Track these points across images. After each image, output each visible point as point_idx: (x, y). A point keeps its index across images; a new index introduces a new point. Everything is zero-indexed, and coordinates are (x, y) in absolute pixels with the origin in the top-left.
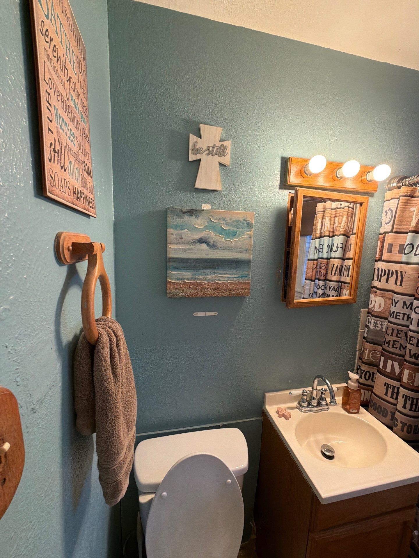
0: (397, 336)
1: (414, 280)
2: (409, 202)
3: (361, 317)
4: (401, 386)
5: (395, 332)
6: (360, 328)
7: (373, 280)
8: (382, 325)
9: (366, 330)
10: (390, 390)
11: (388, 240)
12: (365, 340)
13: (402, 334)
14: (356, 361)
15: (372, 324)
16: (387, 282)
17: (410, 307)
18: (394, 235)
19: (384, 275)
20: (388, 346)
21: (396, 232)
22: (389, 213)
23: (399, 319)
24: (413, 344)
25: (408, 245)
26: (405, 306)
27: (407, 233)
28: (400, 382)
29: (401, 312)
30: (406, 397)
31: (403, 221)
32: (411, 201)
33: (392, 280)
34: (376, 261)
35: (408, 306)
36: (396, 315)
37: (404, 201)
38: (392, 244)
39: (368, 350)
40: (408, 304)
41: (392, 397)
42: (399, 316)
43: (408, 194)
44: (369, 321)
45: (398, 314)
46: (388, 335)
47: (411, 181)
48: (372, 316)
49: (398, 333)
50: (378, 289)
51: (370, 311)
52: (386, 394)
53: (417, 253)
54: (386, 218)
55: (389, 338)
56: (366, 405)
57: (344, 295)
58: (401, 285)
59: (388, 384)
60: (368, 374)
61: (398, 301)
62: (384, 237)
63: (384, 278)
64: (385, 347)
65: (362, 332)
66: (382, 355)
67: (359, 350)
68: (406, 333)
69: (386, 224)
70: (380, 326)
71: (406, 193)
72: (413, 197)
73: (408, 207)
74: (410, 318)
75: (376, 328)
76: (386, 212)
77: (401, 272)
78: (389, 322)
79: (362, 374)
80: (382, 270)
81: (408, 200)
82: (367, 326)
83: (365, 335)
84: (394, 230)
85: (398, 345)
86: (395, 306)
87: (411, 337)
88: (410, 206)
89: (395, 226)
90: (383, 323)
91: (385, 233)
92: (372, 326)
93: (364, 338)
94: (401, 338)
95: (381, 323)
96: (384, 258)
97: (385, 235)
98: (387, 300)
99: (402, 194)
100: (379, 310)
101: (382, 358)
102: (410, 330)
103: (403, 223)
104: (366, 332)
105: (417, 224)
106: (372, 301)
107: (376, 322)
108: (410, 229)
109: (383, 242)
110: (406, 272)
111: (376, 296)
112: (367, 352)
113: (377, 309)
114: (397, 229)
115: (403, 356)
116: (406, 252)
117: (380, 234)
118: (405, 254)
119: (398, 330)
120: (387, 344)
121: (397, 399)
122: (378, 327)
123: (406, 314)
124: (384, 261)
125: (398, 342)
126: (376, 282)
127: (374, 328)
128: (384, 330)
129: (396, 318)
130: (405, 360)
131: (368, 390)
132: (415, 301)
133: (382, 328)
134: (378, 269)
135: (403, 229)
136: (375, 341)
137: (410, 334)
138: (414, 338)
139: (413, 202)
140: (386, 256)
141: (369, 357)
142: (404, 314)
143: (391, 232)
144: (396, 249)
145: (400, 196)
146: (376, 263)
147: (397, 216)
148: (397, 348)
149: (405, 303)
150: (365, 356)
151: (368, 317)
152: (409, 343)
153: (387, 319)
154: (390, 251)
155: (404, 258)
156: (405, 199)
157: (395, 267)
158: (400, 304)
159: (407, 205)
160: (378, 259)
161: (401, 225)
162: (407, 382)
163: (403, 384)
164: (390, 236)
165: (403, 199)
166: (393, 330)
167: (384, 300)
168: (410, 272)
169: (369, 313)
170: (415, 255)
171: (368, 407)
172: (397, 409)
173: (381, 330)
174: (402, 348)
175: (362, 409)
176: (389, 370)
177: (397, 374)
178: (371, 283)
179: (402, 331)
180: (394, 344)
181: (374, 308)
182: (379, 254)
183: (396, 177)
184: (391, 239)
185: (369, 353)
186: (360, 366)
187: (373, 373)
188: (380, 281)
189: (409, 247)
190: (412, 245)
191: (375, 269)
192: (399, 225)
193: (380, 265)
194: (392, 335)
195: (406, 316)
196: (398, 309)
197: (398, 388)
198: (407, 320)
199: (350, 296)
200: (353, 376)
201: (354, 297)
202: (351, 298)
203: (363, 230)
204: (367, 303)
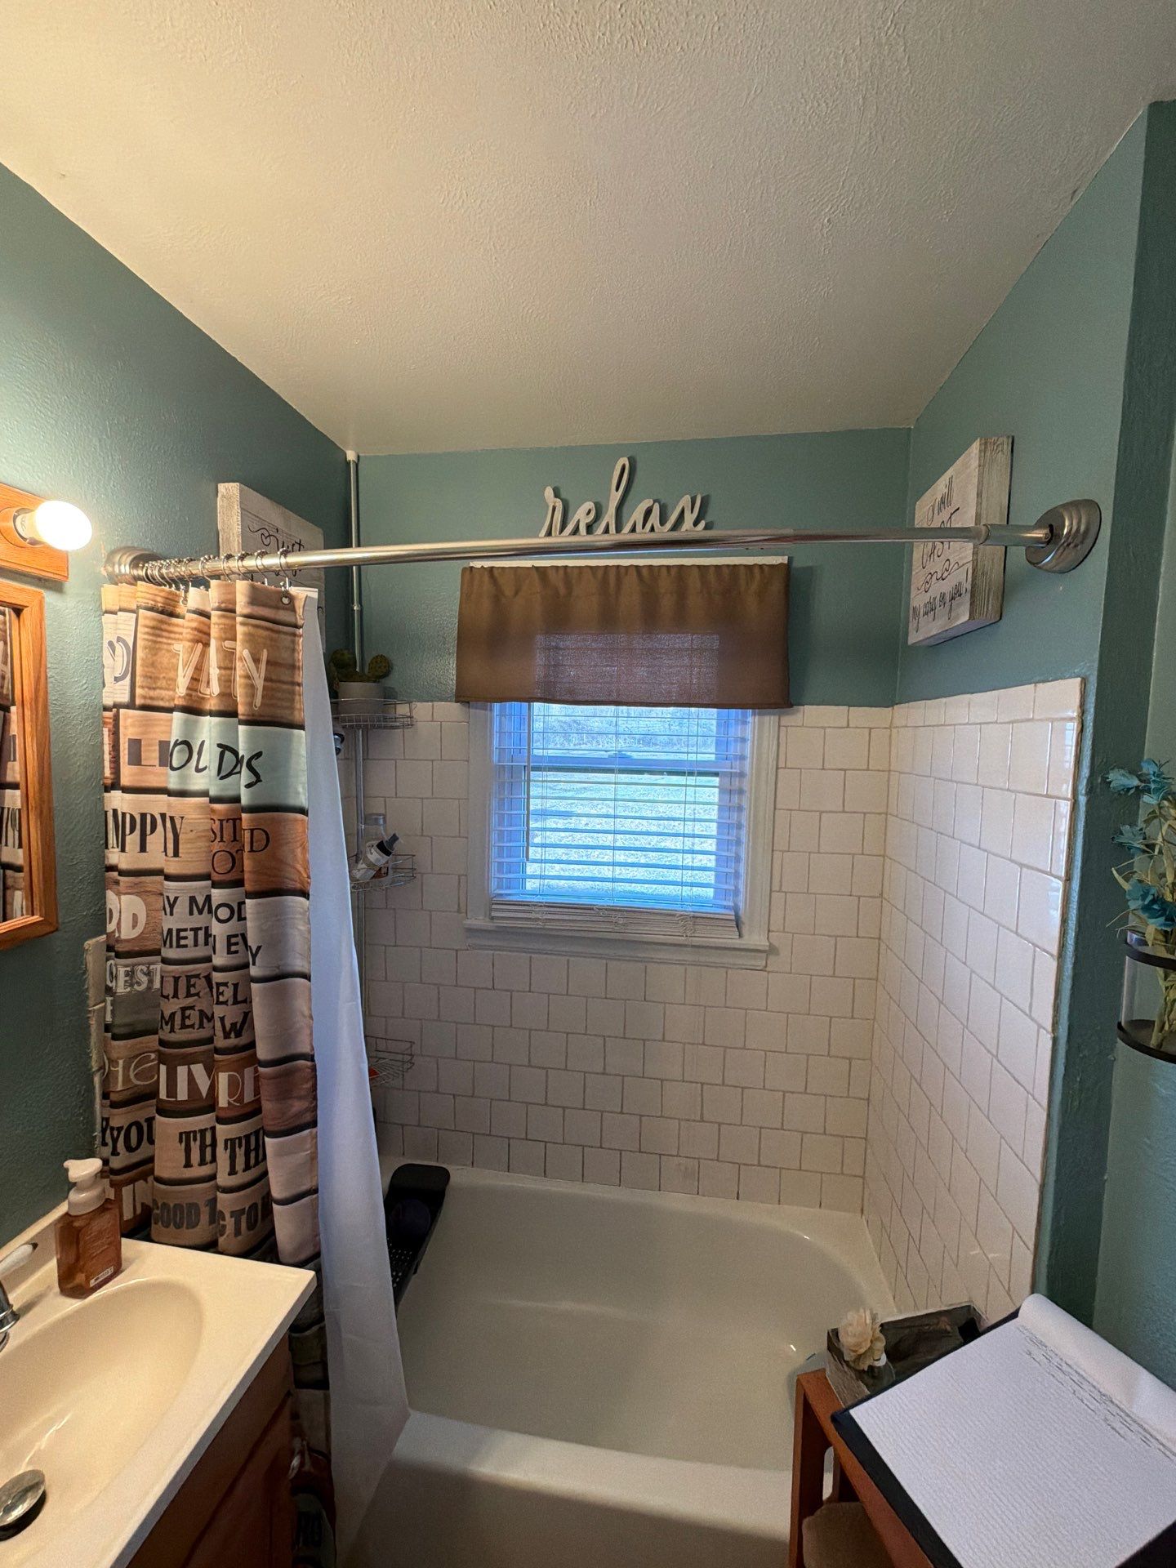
0: (189, 995)
1: (205, 836)
2: (164, 627)
3: (90, 966)
4: (220, 1121)
5: (182, 983)
6: (91, 1002)
7: (107, 847)
8: (149, 974)
9: (109, 1003)
10: (195, 1147)
11: (126, 728)
12: (109, 1035)
13: (201, 984)
14: (98, 1106)
15: (122, 978)
16: (143, 849)
17: (206, 907)
18: (142, 716)
19: (132, 830)
20: (172, 1030)
21: (144, 708)
22: (119, 648)
23: (185, 946)
24: (225, 1003)
25: (176, 744)
26: (195, 908)
27: (170, 710)
28: (213, 1111)
29: (188, 926)
30: (231, 1144)
31: (158, 678)
32: (169, 624)
33: (155, 841)
34: (107, 789)
35: (200, 907)
36: (175, 937)
37: (151, 623)
38: (139, 741)
39: (121, 1062)
40: (201, 904)
41: (202, 1162)
42: (185, 938)
43: (160, 605)
44: (111, 973)
45: (182, 934)
46: (167, 997)
47: (164, 571)
48: (119, 955)
49: (189, 986)
50: (122, 873)
51: (112, 942)
52: (188, 1165)
53: (201, 767)
54: (115, 664)
55: (171, 1007)
56: (141, 1229)
57: (19, 913)
58: (176, 854)
59: (188, 1134)
60: (134, 1130)
61: (176, 899)
62: (116, 718)
63: (133, 840)
64: (165, 1034)
65: (100, 1011)
66: (162, 1059)
67: (98, 1070)
68: (208, 978)
69: (117, 679)
70: (145, 979)
71: (153, 603)
72: (172, 615)
73: (164, 640)
74: (211, 935)
75: (136, 987)
76: (111, 644)
77: (172, 818)
78: (165, 961)
79: (115, 1141)
80: (124, 814)
81: (161, 622)
82: (109, 990)
83: (109, 1019)
84: (138, 702)
85: (194, 1017)
86: (172, 914)
87: (218, 985)
88: (169, 638)
89: (139, 691)
90: (152, 967)
91: (118, 706)
92: (121, 988)
93: (107, 1028)
94: (197, 994)
95: (145, 969)
96: (125, 781)
97: (118, 712)
98: (152, 899)
99: (142, 602)
100: (134, 934)
101: (163, 1068)
102: (216, 969)
103: (159, 684)
104: (109, 1008)
105: (188, 688)
106: (111, 910)
107: (133, 971)
108: (176, 702)
109: (115, 734)
110: (182, 818)
111: (119, 894)
112: (120, 1069)
113: (127, 933)
114: (144, 697)
115: (210, 1040)
116: (175, 764)
117: (106, 709)
118: (173, 769)
119: (189, 978)
120: (167, 1024)
121: (214, 1159)
122: (139, 984)
123: (200, 929)
124: (126, 790)
125: (192, 1008)
126: (113, 852)
127: (128, 989)
128: (157, 985)
129: (179, 946)
130: (217, 1051)
131: (144, 1177)
132: (213, 890)
133: (151, 981)
134: (115, 811)
135: (162, 699)
136: (139, 1027)
137: (217, 977)
138: (225, 984)
139: (176, 629)
140: (128, 776)
141: (130, 1080)
142: (196, 930)
143: (131, 705)
144: (151, 755)
145: (138, 607)
146: (106, 795)
147: (139, 662)
148: (192, 1026)
149: (193, 900)
150: (117, 1083)
151: (109, 963)
152: (218, 1003)
153: (157, 952)
154: (136, 759)
155: (173, 781)
156: (154, 619)
157: (157, 805)
158: (182, 907)
159: (159, 636)
160: (109, 782)
161: (154, 689)
162: (229, 1103)
163: (222, 1114)
164: (129, 717)
165: (146, 618)
166: (176, 979)
167: (144, 900)
168: (193, 816)
169: (110, 948)
170: (198, 770)
171: (150, 1225)
172: (218, 1188)
173: (149, 988)
174: (205, 1021)
175: (129, 1246)
176: (182, 1094)
177: (204, 1095)
178: (104, 857)
179: (197, 976)
180: (184, 1018)
181: (119, 932)
182: (111, 768)
183: (127, 549)
184: (133, 725)
185: (126, 1068)
186: (107, 1120)
187: (150, 1121)
188: (123, 850)
189: (180, 751)
190: (186, 743)
191: (106, 812)
192: (150, 688)
193: (117, 801)
194: (176, 996)
195: (201, 934)
196: (179, 919)
197: (213, 1129)
198: (206, 943)
199: (33, 915)
200: (82, 1169)
201: (46, 915)
202: (36, 918)
203: (41, 694)
204: (99, 918)
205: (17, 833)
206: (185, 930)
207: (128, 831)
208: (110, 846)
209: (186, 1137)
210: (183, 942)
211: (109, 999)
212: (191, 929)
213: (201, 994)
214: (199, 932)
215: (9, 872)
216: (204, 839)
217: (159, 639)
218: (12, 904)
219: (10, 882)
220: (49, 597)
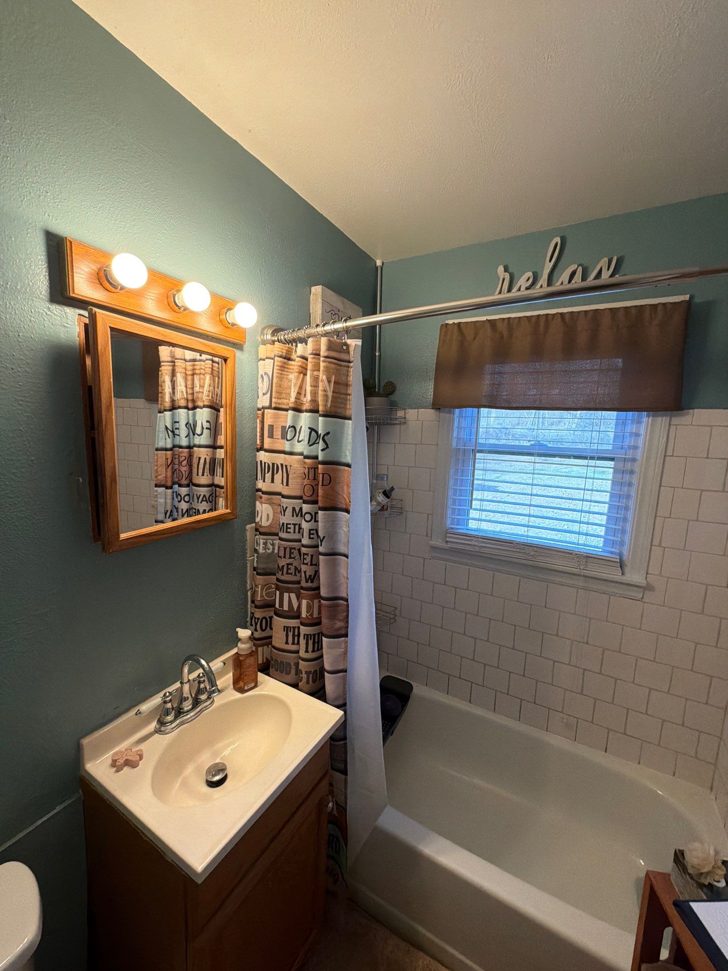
0: (290, 558)
1: (300, 476)
2: (286, 366)
3: (248, 538)
4: (302, 624)
5: (288, 550)
6: (248, 555)
7: (257, 480)
8: (273, 545)
9: (255, 557)
10: (290, 634)
11: (267, 419)
12: (255, 573)
13: (296, 552)
14: (249, 606)
15: (262, 546)
16: (273, 481)
17: (300, 514)
18: (275, 413)
19: (268, 472)
20: (282, 574)
21: (276, 409)
22: (265, 378)
23: (290, 532)
24: (307, 564)
25: (289, 427)
26: (295, 514)
27: (287, 410)
28: (299, 619)
29: (292, 522)
30: (307, 637)
31: (282, 393)
32: (288, 365)
33: (278, 478)
34: (258, 450)
35: (297, 513)
36: (285, 527)
37: (280, 364)
38: (273, 426)
39: (260, 586)
40: (297, 511)
41: (293, 643)
42: (290, 528)
43: (284, 354)
44: (257, 542)
45: (289, 526)
46: (281, 557)
47: (286, 336)
48: (261, 534)
49: (291, 553)
50: (264, 493)
51: (258, 527)
52: (287, 643)
53: (300, 440)
54: (263, 386)
55: (282, 562)
56: (265, 669)
57: (221, 508)
58: (287, 485)
59: (287, 627)
60: (264, 621)
61: (287, 507)
62: (263, 414)
63: (268, 476)
64: (279, 576)
65: (252, 560)
66: (277, 588)
67: (250, 589)
68: (299, 550)
69: (264, 394)
70: (271, 547)
71: (281, 353)
72: (289, 359)
73: (286, 373)
74: (301, 528)
75: (267, 550)
76: (262, 376)
77: (286, 466)
78: (281, 539)
79: (256, 624)
80: (265, 463)
81: (284, 363)
82: (256, 551)
83: (255, 565)
84: (273, 405)
85: (292, 570)
86: (284, 516)
87: (304, 554)
88: (287, 372)
89: (274, 400)
90: (274, 541)
91: (264, 408)
92: (261, 551)
93: (255, 569)
94: (294, 558)
95: (271, 542)
96: (266, 446)
97: (264, 411)
98: (276, 507)
99: (277, 353)
100: (267, 524)
101: (278, 593)
102: (303, 546)
103: (282, 396)
104: (256, 559)
105: (296, 398)
106: (258, 511)
107: (266, 542)
108: (290, 405)
109: (262, 422)
110: (291, 466)
111: (261, 503)
112: (259, 589)
113: (265, 523)
114: (275, 403)
115: (299, 582)
116: (288, 438)
117: (259, 409)
118: (287, 440)
119: (291, 549)
120: (280, 571)
121: (298, 643)
122: (269, 549)
123: (297, 524)
124: (266, 451)
125: (292, 564)
126: (260, 482)
127: (264, 551)
128: (276, 551)
129: (287, 532)
130: (302, 588)
131: (267, 645)
132: (303, 505)
133: (274, 549)
134: (261, 461)
135: (284, 404)
136: (268, 571)
137: (304, 550)
138: (307, 554)
139: (291, 367)
140: (267, 443)
141: (263, 596)
142: (295, 525)
143: (270, 407)
144: (278, 433)
145: (275, 356)
146: (257, 453)
147: (274, 385)
148: (291, 574)
149: (294, 509)
150: (258, 596)
151: (256, 537)
152: (304, 564)
153: (277, 535)
154: (271, 436)
155: (287, 447)
156: (281, 362)
157: (280, 459)
158: (289, 512)
159: (284, 371)
160: (259, 447)
161: (280, 399)
162: (307, 616)
163: (303, 621)
164: (269, 413)
165: (278, 361)
166: (285, 549)
167: (272, 507)
168: (295, 466)
169: (257, 530)
170: (299, 442)
171: (269, 669)
172: (300, 658)
173: (273, 552)
174: (297, 571)
175: (261, 676)
176: (286, 608)
177: (295, 610)
178: (255, 484)
179: (294, 549)
180: (288, 569)
181: (261, 522)
182: (260, 440)
183: (270, 326)
184: (271, 418)
185: (262, 590)
186: (253, 613)
187: (271, 618)
188: (264, 481)
189: (291, 431)
190: (294, 427)
191: (257, 462)
192: (278, 398)
193: (262, 456)
194: (285, 557)
195: (297, 527)
196: (287, 519)
197: (299, 628)
198: (299, 532)
199: (227, 509)
200: (244, 633)
201: (233, 510)
202: (229, 511)
203: (233, 402)
204: (253, 514)
205: (221, 470)
206: (290, 524)
207: (266, 472)
208: (258, 479)
209: (287, 629)
210: (289, 530)
211: (256, 555)
212: (293, 524)
213: (296, 558)
214: (296, 526)
215: (217, 489)
216: (299, 478)
217: (284, 373)
218: (218, 504)
219: (217, 494)
220: (238, 353)
